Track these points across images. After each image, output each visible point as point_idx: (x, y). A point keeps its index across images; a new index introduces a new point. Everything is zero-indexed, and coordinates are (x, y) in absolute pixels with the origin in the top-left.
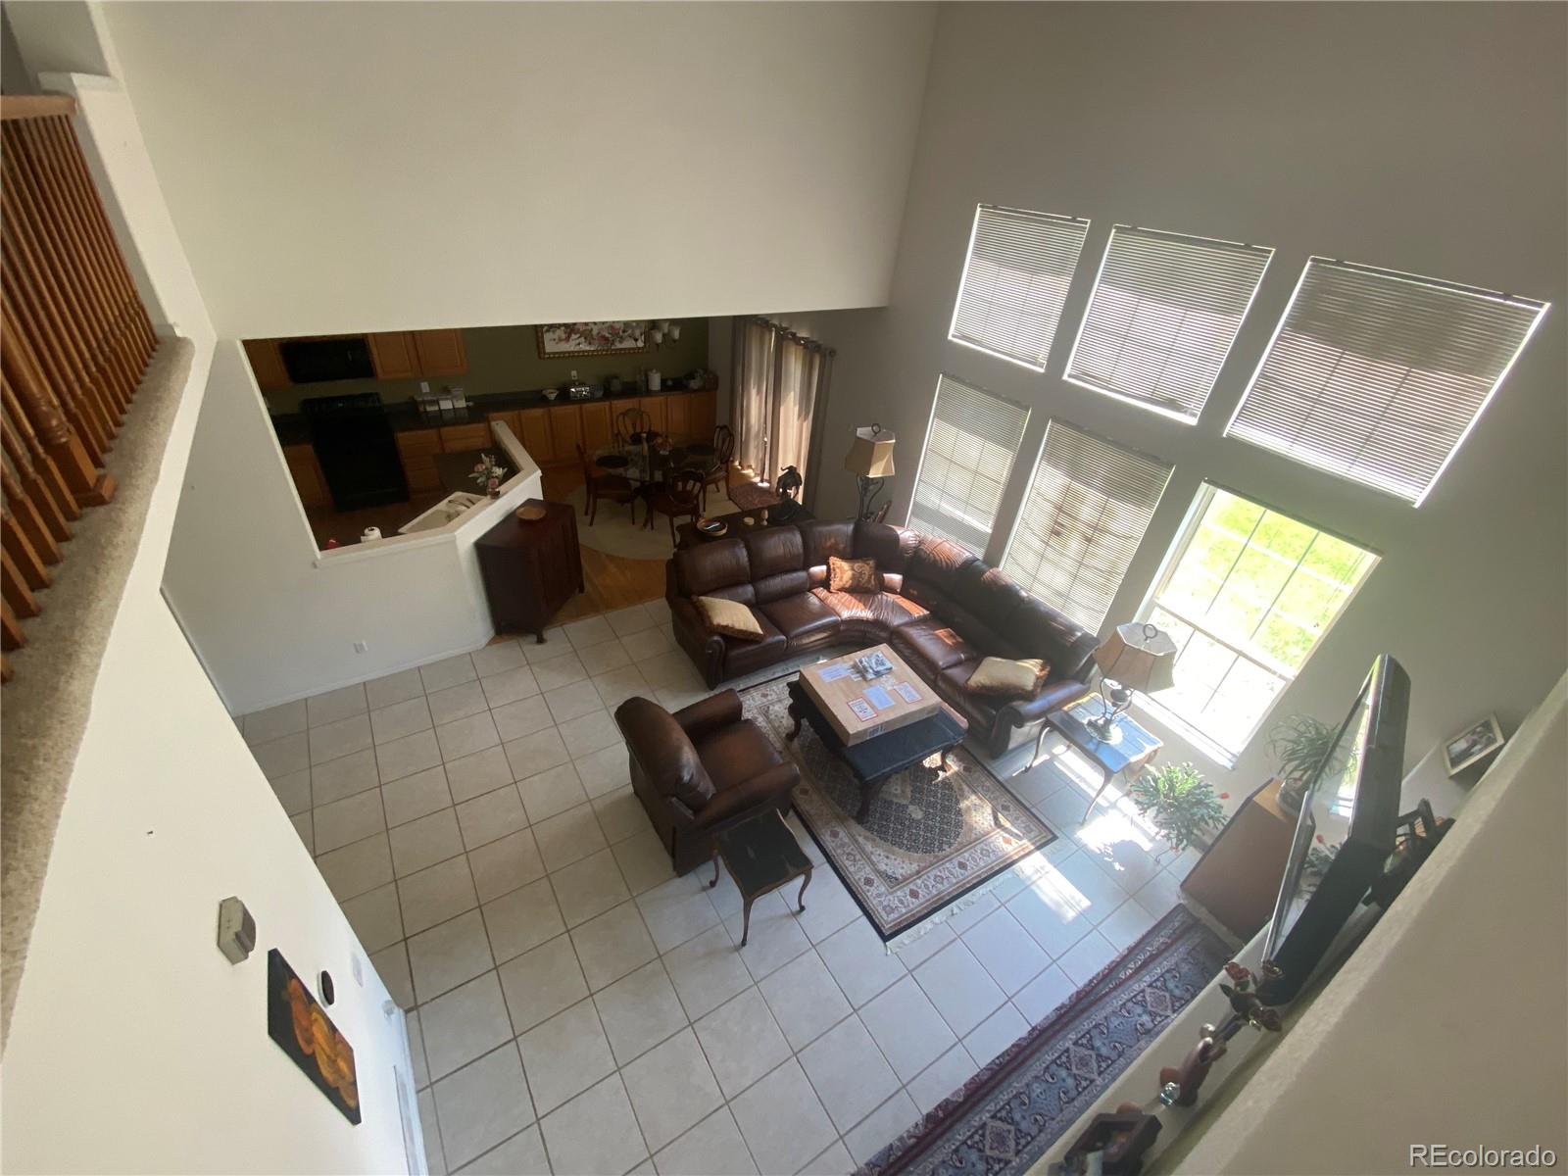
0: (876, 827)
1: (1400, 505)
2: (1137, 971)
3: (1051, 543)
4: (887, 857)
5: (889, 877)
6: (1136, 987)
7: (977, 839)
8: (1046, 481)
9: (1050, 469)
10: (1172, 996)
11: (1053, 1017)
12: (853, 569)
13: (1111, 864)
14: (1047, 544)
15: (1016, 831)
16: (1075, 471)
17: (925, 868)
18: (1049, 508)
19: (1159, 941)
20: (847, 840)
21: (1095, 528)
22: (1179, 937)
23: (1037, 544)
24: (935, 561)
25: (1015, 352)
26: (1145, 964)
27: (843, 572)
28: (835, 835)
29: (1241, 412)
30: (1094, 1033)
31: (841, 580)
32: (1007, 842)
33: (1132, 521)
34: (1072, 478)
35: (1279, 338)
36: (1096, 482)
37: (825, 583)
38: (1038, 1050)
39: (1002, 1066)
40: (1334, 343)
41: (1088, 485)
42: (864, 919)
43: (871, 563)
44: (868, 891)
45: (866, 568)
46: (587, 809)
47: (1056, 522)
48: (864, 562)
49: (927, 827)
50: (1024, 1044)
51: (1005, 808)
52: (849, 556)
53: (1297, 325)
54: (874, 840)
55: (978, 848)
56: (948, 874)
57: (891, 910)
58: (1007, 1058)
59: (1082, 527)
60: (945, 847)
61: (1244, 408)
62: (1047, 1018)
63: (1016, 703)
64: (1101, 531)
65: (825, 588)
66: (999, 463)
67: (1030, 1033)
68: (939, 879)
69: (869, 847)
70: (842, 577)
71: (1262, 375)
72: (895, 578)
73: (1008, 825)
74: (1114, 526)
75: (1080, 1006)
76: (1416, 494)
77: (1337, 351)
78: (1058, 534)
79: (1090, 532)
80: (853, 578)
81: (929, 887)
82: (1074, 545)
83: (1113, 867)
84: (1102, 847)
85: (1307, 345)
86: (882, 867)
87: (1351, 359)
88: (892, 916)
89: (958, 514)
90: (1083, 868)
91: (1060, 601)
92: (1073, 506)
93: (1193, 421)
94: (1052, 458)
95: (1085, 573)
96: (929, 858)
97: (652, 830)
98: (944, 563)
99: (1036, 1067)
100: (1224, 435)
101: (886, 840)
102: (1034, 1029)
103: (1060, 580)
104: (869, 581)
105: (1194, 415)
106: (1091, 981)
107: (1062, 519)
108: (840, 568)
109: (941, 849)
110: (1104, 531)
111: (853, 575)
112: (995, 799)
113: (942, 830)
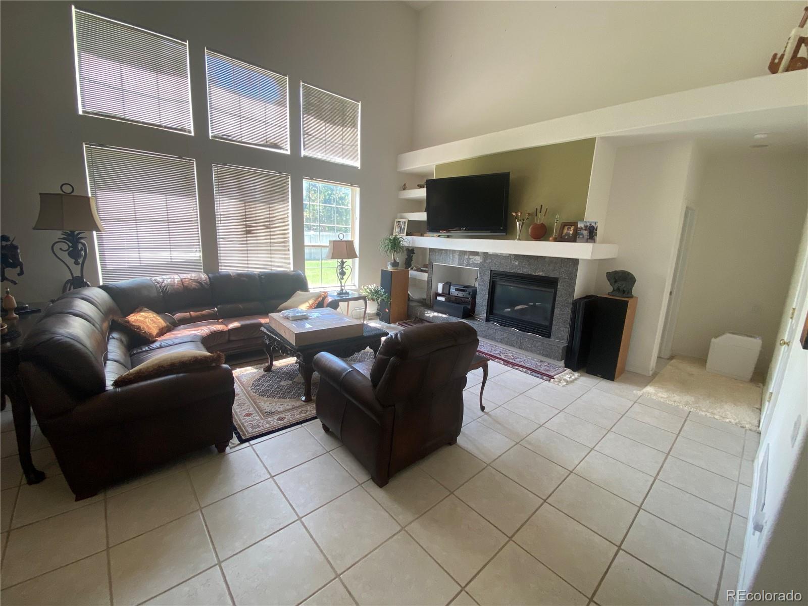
3: (248, 238)
14: (246, 242)
18: (238, 221)
21: (269, 220)
33: (284, 208)
47: (245, 226)
59: (263, 223)
64: (272, 220)
74: (277, 214)
76: (357, 163)
78: (250, 232)
79: (267, 223)
82: (262, 233)
92: (252, 213)
93: (288, 153)
94: (224, 193)
105: (287, 150)
107: (250, 223)
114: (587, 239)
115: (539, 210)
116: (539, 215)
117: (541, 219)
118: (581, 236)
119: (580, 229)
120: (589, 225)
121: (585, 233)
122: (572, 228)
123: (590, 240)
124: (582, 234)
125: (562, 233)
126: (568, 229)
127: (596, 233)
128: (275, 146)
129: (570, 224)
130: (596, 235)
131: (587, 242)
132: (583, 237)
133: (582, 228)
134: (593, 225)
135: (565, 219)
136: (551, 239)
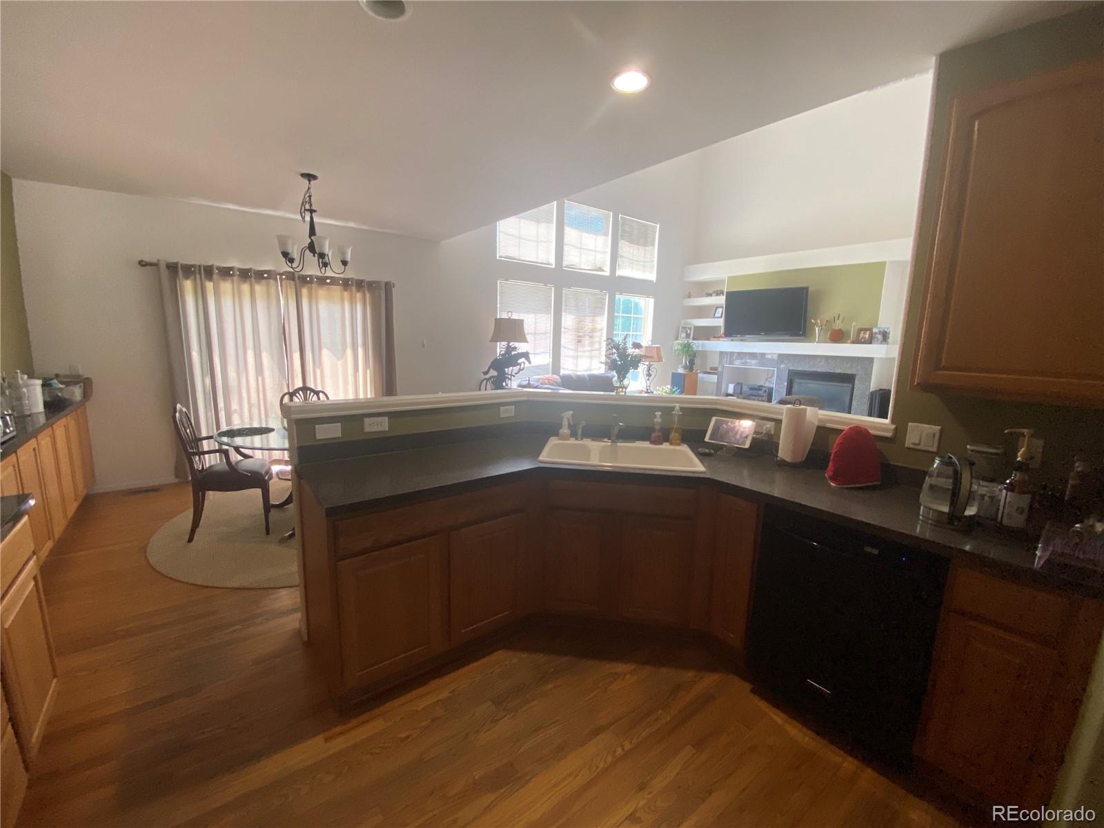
3: (579, 347)
14: (577, 349)
16: (578, 310)
18: (572, 332)
23: (572, 353)
25: (539, 261)
29: (618, 267)
34: (578, 313)
36: (587, 311)
41: (585, 313)
64: (594, 331)
74: (597, 325)
79: (590, 334)
82: (586, 341)
92: (582, 325)
94: (568, 308)
95: (593, 353)
105: (608, 272)
107: (580, 333)
114: (882, 341)
115: (836, 318)
116: (837, 322)
117: (838, 325)
119: (874, 333)
121: (880, 337)
122: (868, 332)
123: (884, 342)
124: (877, 338)
125: (859, 337)
126: (864, 333)
127: (888, 337)
128: (600, 269)
129: (865, 330)
130: (888, 339)
131: (881, 343)
132: (878, 340)
133: (876, 333)
134: (886, 330)
135: (860, 326)
136: (849, 341)
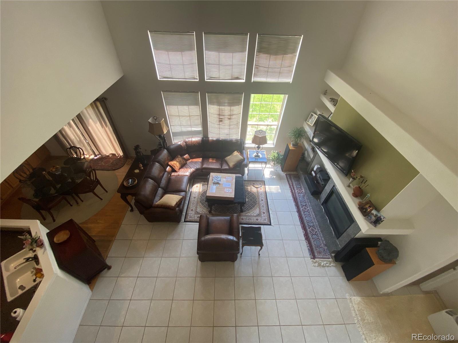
0: (245, 210)
1: (287, 84)
2: (294, 189)
3: (220, 124)
4: (253, 212)
5: (258, 215)
6: (297, 192)
7: (258, 193)
8: (212, 110)
9: (212, 106)
10: (300, 188)
11: (296, 207)
12: (178, 162)
13: (273, 177)
14: (219, 125)
15: (260, 186)
16: (219, 104)
17: (259, 207)
18: (216, 116)
19: (290, 183)
20: (245, 218)
21: (230, 115)
22: (291, 179)
23: (217, 126)
24: (194, 145)
25: (187, 77)
26: (293, 188)
27: (176, 164)
28: (243, 219)
29: (254, 75)
30: (301, 203)
31: (177, 167)
32: (261, 190)
33: (238, 110)
34: (219, 106)
35: (256, 55)
36: (226, 105)
37: (174, 170)
38: (301, 214)
39: (302, 221)
40: (268, 54)
41: (225, 106)
42: (265, 226)
43: (179, 156)
44: (259, 221)
45: (179, 158)
46: (198, 279)
47: (219, 118)
48: (177, 157)
49: (250, 200)
50: (299, 215)
51: (254, 184)
52: (173, 159)
53: (259, 51)
54: (248, 212)
55: (260, 195)
56: (263, 203)
57: (265, 220)
58: (300, 219)
59: (227, 117)
60: (256, 200)
61: (254, 74)
62: (296, 208)
63: (243, 163)
64: (232, 115)
65: (174, 172)
66: (196, 110)
67: (298, 213)
68: (263, 206)
69: (249, 214)
70: (177, 166)
71: (255, 65)
72: (186, 156)
73: (258, 186)
74: (235, 112)
75: (296, 202)
76: (290, 80)
77: (269, 56)
78: (221, 121)
79: (229, 117)
80: (180, 164)
81: (264, 209)
82: (227, 122)
83: (274, 178)
84: (269, 176)
85: (262, 56)
86: (255, 215)
87: (273, 57)
88: (267, 220)
89: (190, 129)
90: (272, 181)
91: (228, 136)
92: (223, 113)
93: (244, 81)
94: (211, 103)
95: (231, 127)
96: (257, 205)
97: (216, 263)
98: (197, 144)
99: (304, 216)
100: (252, 82)
101: (249, 210)
102: (297, 212)
103: (226, 131)
104: (183, 162)
105: (244, 79)
106: (293, 197)
107: (221, 117)
108: (174, 164)
109: (257, 201)
110: (233, 115)
111: (179, 163)
112: (251, 184)
113: (253, 198)
114: (372, 222)
118: (369, 218)
119: (372, 213)
120: (379, 216)
121: (373, 218)
122: (371, 208)
123: (374, 224)
124: (371, 217)
125: (365, 206)
126: (369, 207)
127: (380, 223)
130: (379, 224)
131: (371, 223)
132: (370, 219)
133: (373, 214)
134: (382, 218)
